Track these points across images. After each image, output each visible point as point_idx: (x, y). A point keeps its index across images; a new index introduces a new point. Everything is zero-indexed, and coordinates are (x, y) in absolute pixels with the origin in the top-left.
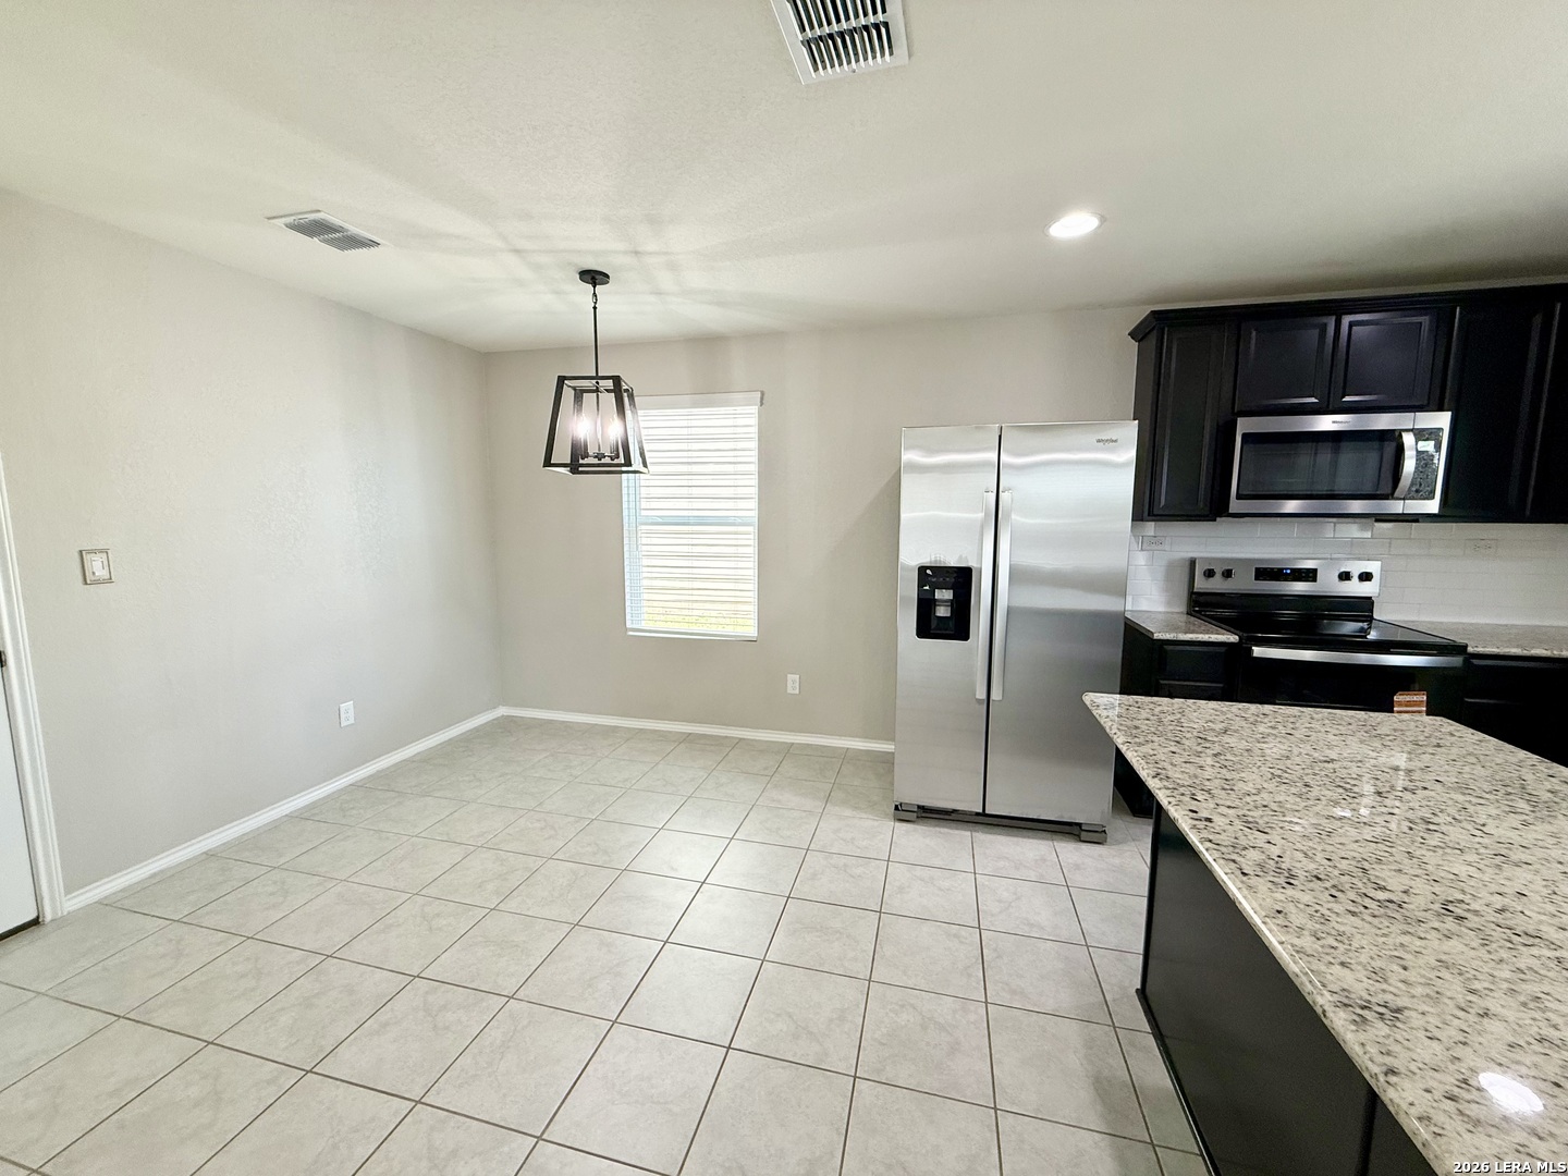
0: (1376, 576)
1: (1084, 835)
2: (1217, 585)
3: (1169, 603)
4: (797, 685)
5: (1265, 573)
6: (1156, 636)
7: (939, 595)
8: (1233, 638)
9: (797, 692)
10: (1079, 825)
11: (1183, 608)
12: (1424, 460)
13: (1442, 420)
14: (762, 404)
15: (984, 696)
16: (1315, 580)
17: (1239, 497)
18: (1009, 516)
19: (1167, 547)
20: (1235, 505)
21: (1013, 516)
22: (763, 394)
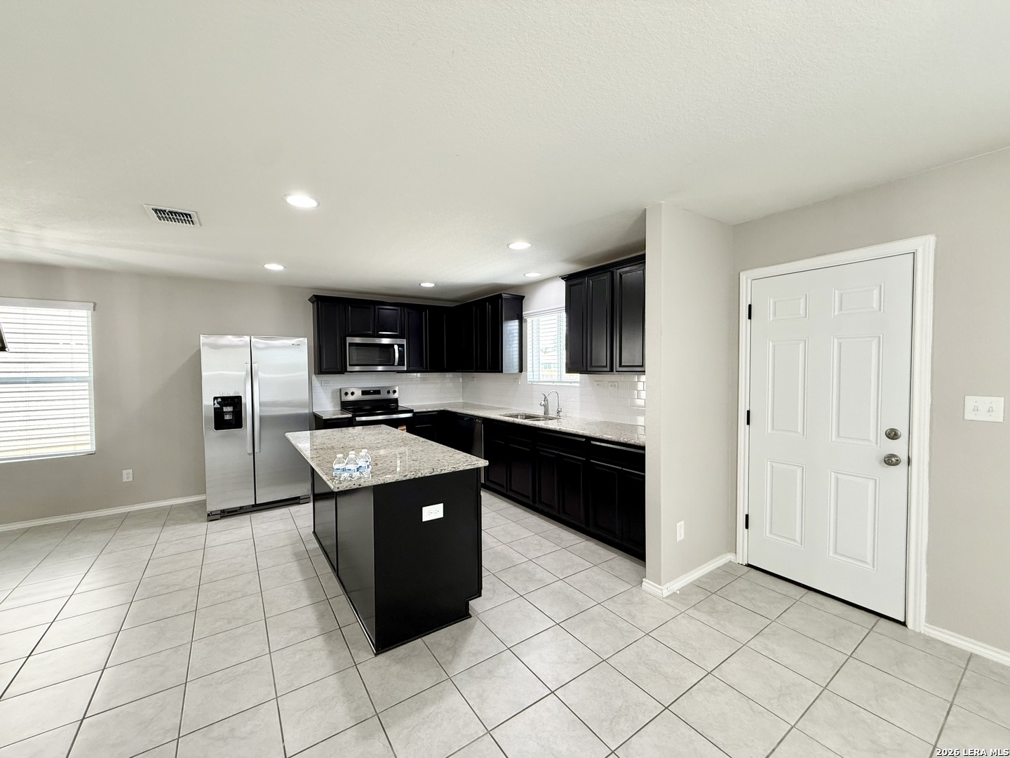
0: (397, 391)
1: (301, 501)
2: (350, 398)
3: (334, 407)
4: (131, 475)
5: (364, 393)
6: (324, 418)
7: (225, 409)
8: (350, 416)
9: (131, 480)
10: (299, 497)
11: (340, 409)
12: (401, 354)
13: (404, 342)
14: (94, 310)
15: (251, 451)
16: (380, 394)
17: (350, 365)
18: (258, 373)
19: (331, 385)
20: (349, 368)
21: (259, 373)
22: (95, 304)
